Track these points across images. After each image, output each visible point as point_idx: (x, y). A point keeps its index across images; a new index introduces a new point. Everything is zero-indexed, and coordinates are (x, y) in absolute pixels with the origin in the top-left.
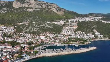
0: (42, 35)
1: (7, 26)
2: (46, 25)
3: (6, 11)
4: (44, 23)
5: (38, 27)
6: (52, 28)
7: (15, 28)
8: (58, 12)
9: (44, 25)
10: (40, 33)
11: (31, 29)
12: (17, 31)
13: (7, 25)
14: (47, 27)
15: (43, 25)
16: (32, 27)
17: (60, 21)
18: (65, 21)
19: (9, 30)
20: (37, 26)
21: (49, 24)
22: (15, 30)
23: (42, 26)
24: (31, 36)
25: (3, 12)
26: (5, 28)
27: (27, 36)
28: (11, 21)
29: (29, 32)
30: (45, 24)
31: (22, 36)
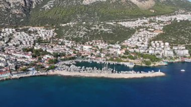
0: (89, 44)
1: (47, 28)
2: (101, 28)
3: (52, 6)
4: (98, 25)
5: (86, 31)
6: (112, 32)
7: (55, 31)
8: (141, 4)
9: (97, 28)
10: (87, 41)
11: (75, 34)
12: (56, 36)
13: (47, 26)
14: (102, 31)
15: (95, 27)
16: (77, 30)
17: (135, 21)
18: (146, 21)
19: (47, 33)
20: (84, 28)
21: (107, 26)
22: (55, 34)
23: (93, 28)
24: (72, 44)
25: (48, 7)
26: (43, 30)
27: (66, 44)
28: (55, 20)
29: (72, 38)
30: (100, 25)
31: (60, 43)
